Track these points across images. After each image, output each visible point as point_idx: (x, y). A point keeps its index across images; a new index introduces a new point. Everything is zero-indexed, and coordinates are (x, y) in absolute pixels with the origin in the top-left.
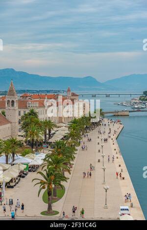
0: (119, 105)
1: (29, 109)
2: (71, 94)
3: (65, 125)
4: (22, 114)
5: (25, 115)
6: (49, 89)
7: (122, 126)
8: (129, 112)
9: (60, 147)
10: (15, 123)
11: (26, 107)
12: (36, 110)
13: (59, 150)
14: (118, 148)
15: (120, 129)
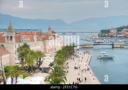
0: (84, 40)
1: (23, 43)
2: (51, 31)
3: (49, 55)
4: (17, 46)
5: (21, 47)
6: (29, 28)
7: (90, 56)
8: (94, 45)
9: (57, 71)
10: (13, 53)
11: (20, 42)
12: (28, 44)
13: (57, 73)
14: (92, 72)
15: (90, 58)
